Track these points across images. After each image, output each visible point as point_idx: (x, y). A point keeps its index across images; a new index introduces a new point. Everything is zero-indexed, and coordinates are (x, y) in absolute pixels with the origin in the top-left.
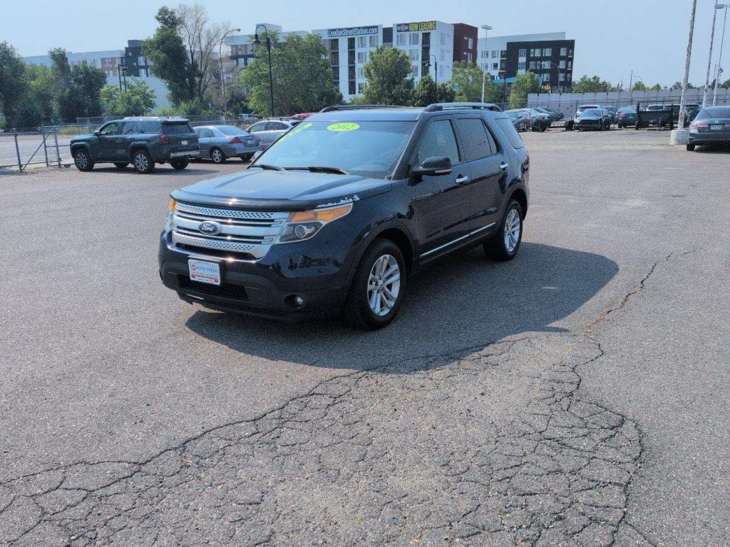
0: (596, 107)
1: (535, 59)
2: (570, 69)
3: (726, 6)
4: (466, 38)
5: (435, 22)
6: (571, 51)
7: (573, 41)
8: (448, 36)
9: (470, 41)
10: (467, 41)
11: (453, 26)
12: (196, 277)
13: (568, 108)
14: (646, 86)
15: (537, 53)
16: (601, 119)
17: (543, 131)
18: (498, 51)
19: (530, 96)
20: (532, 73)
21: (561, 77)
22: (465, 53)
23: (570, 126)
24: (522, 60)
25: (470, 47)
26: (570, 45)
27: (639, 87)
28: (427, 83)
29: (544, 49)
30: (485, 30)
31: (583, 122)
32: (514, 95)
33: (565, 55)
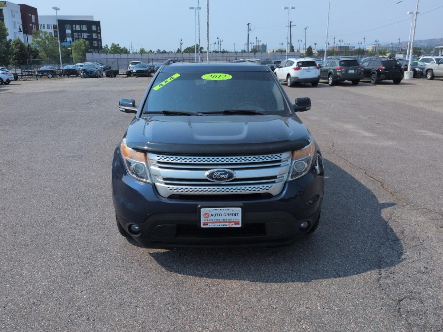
0: (140, 63)
1: (77, 31)
2: (100, 39)
3: (195, 8)
4: (30, 15)
5: (5, 2)
6: (98, 28)
7: (99, 22)
8: (17, 12)
9: (33, 17)
10: (31, 16)
11: (19, 6)
12: (209, 224)
13: (113, 63)
14: (145, 51)
15: (78, 27)
16: (148, 70)
17: (115, 76)
18: (51, 25)
19: (87, 54)
20: (84, 40)
21: (95, 43)
22: (31, 25)
23: (129, 74)
24: (68, 31)
25: (34, 21)
26: (98, 24)
27: (142, 51)
28: (18, 43)
29: (82, 26)
30: (55, 10)
31: (138, 71)
32: (75, 54)
33: (96, 30)
